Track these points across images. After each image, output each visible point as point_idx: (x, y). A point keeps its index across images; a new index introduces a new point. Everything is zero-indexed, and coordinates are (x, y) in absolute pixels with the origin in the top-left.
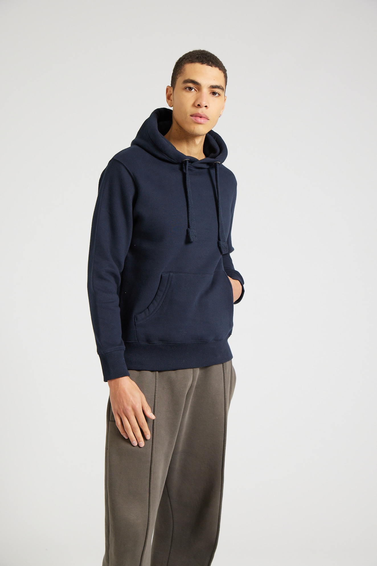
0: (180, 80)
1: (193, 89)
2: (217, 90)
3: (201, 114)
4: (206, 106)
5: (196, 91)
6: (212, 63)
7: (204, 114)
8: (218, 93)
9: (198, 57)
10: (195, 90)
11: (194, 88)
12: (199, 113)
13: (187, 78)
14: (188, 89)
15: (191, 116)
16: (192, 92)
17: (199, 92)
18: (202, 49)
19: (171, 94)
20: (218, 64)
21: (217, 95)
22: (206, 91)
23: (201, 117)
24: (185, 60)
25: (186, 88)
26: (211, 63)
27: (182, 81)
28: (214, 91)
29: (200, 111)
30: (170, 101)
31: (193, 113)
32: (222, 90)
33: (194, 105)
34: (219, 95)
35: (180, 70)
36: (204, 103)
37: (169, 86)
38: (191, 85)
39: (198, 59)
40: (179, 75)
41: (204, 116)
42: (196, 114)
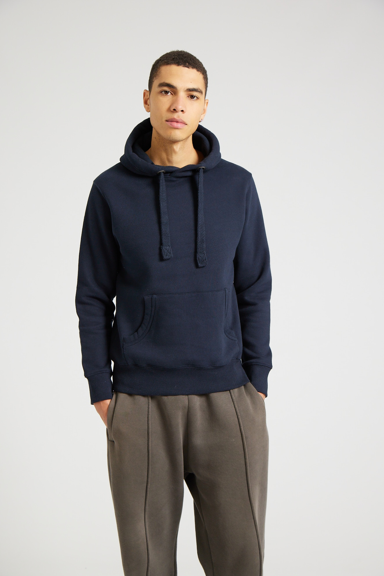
0: (156, 83)
1: (169, 93)
2: (195, 94)
3: (177, 118)
4: (182, 111)
5: (173, 95)
6: (189, 64)
7: (180, 119)
8: (196, 96)
9: (174, 59)
10: (171, 94)
11: (170, 91)
12: (174, 118)
13: (162, 82)
14: (163, 92)
15: (167, 121)
16: (168, 96)
17: (175, 96)
18: (180, 50)
19: (148, 98)
20: (196, 64)
21: (195, 98)
22: (182, 95)
23: (177, 122)
24: (160, 62)
25: (161, 92)
26: (187, 64)
27: (158, 84)
28: (192, 95)
29: (176, 116)
30: (147, 105)
31: (169, 118)
32: (200, 93)
33: (169, 110)
34: (198, 98)
35: (156, 72)
36: (180, 108)
37: (146, 90)
38: (166, 89)
39: (174, 60)
40: (154, 78)
41: (180, 121)
42: (172, 119)
